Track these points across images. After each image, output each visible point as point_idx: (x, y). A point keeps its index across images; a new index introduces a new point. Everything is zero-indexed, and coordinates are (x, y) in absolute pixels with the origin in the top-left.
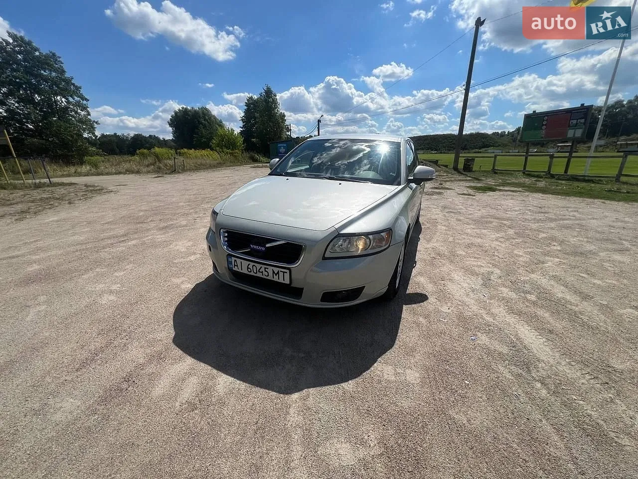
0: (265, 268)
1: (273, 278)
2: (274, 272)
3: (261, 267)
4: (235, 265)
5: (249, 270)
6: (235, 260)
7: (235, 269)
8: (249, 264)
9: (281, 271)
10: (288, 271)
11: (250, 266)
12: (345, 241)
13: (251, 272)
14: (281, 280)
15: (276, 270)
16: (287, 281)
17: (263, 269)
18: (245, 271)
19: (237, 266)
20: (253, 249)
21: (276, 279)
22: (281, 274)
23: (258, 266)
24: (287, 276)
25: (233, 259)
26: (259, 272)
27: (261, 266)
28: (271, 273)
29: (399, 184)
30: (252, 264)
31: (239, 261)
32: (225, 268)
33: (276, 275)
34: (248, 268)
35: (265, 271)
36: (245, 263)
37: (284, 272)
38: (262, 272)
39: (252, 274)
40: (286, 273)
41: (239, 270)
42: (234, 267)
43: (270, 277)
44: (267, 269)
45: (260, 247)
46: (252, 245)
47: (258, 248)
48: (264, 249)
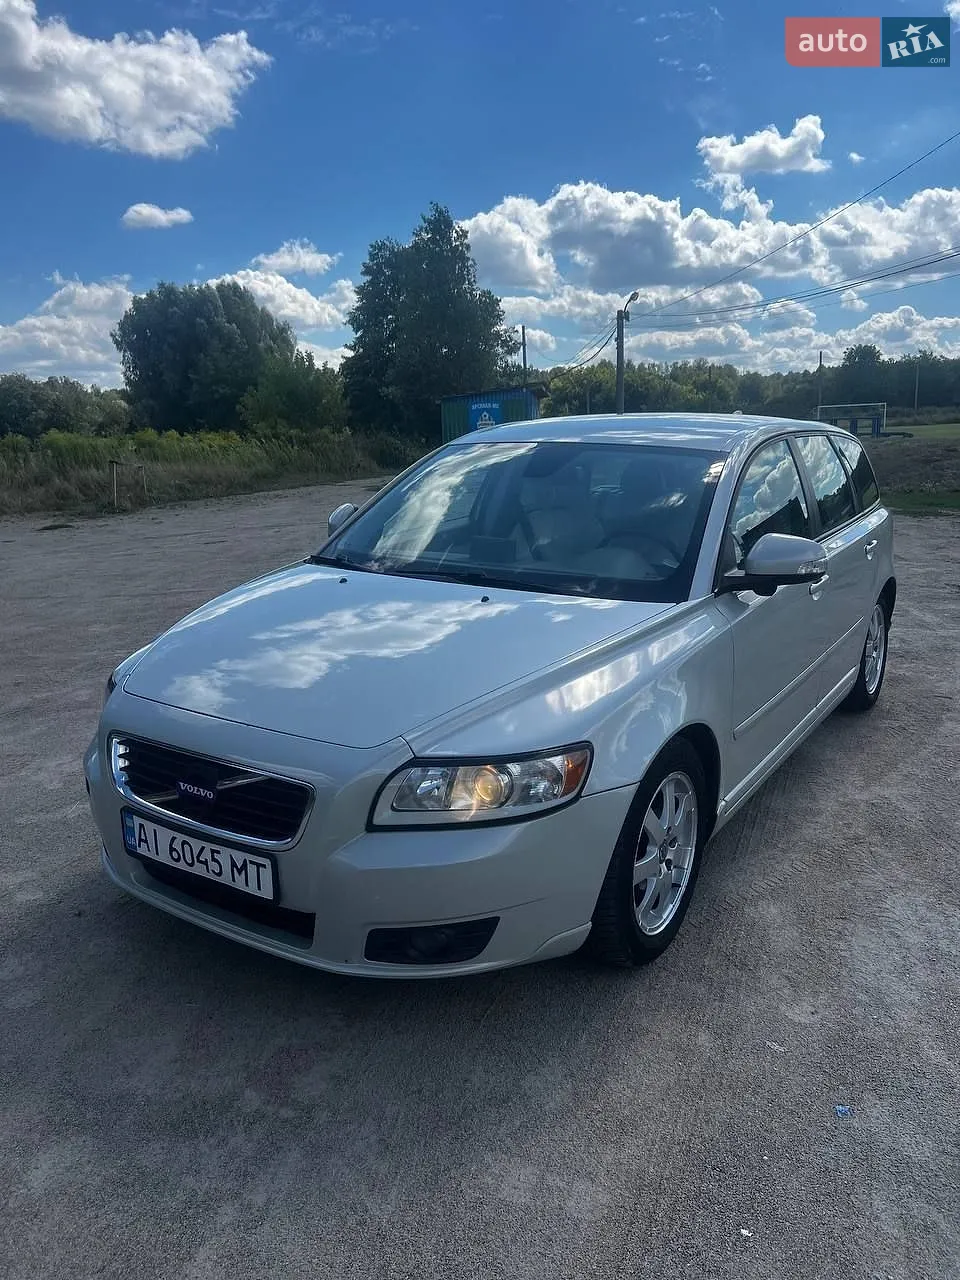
0: (213, 851)
1: (234, 880)
2: (234, 865)
3: (203, 848)
4: (140, 840)
5: (175, 855)
6: (141, 826)
7: (142, 850)
8: (174, 839)
9: (251, 862)
10: (267, 862)
11: (177, 845)
13: (178, 860)
14: (252, 889)
15: (240, 858)
16: (267, 893)
17: (207, 855)
18: (164, 858)
19: (146, 841)
20: (185, 794)
21: (239, 884)
22: (252, 869)
23: (196, 844)
24: (267, 875)
25: (137, 820)
26: (199, 861)
27: (204, 844)
28: (227, 867)
29: (682, 597)
30: (181, 837)
31: (149, 827)
33: (240, 873)
34: (172, 849)
35: (214, 859)
36: (165, 836)
37: (259, 866)
38: (206, 862)
39: (181, 866)
40: (264, 866)
41: (152, 855)
42: (140, 846)
43: (225, 879)
44: (218, 852)
45: (201, 790)
46: (182, 784)
47: (198, 791)
48: (210, 795)
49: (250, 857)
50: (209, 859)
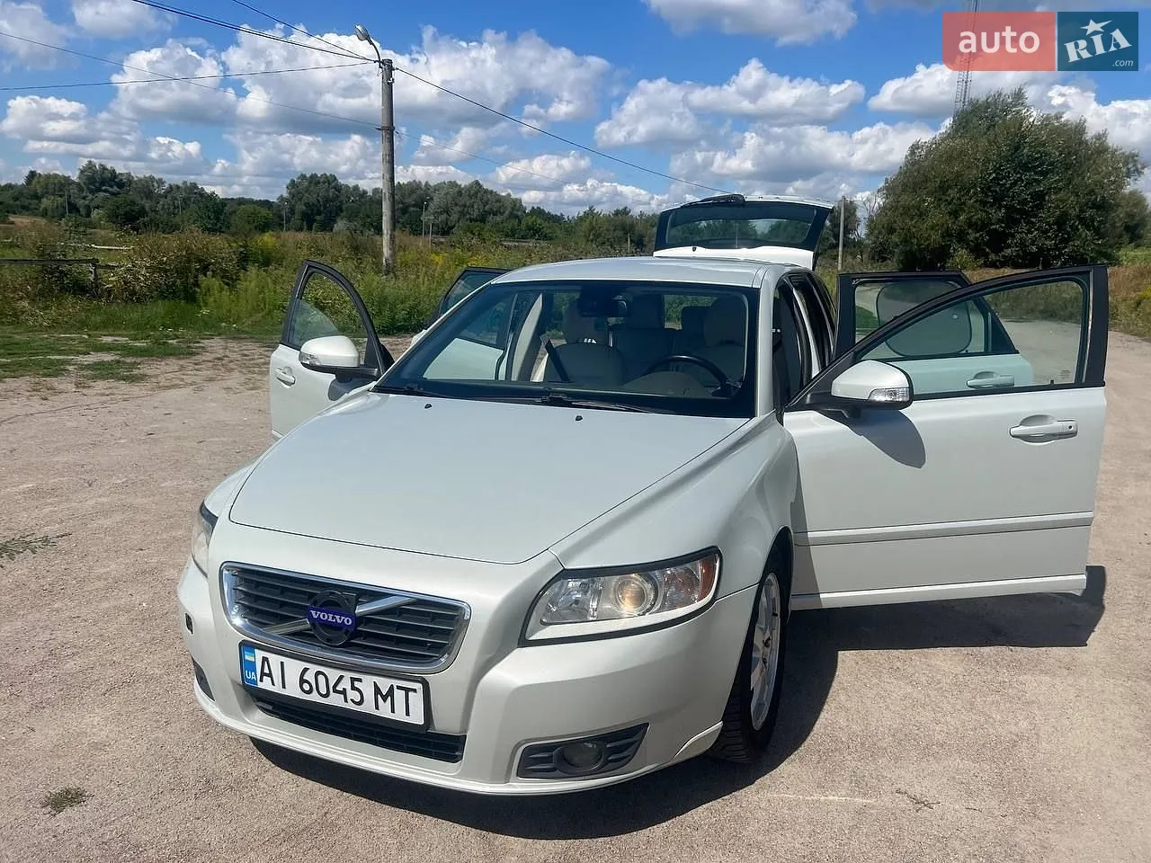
0: (353, 680)
1: (377, 708)
2: (377, 691)
3: (341, 677)
4: (263, 674)
5: (306, 687)
6: (265, 659)
7: (265, 685)
8: (306, 670)
9: (399, 688)
10: (418, 686)
11: (309, 676)
12: (584, 589)
13: (309, 692)
14: (400, 715)
15: (385, 685)
16: (417, 718)
17: (345, 685)
18: (293, 690)
19: (270, 675)
20: (318, 622)
21: (384, 711)
22: (399, 695)
23: (333, 675)
24: (417, 700)
25: (259, 654)
26: (335, 691)
27: (342, 673)
28: (369, 693)
29: (750, 413)
30: (314, 668)
31: (275, 659)
32: (234, 682)
33: (385, 701)
34: (302, 681)
35: (353, 688)
36: (294, 668)
37: (407, 690)
38: (344, 692)
39: (314, 697)
40: (415, 691)
41: (277, 689)
42: (261, 681)
43: (368, 707)
44: (360, 680)
45: (338, 617)
46: (313, 612)
47: (333, 618)
48: (348, 621)
49: (396, 683)
50: (348, 687)
